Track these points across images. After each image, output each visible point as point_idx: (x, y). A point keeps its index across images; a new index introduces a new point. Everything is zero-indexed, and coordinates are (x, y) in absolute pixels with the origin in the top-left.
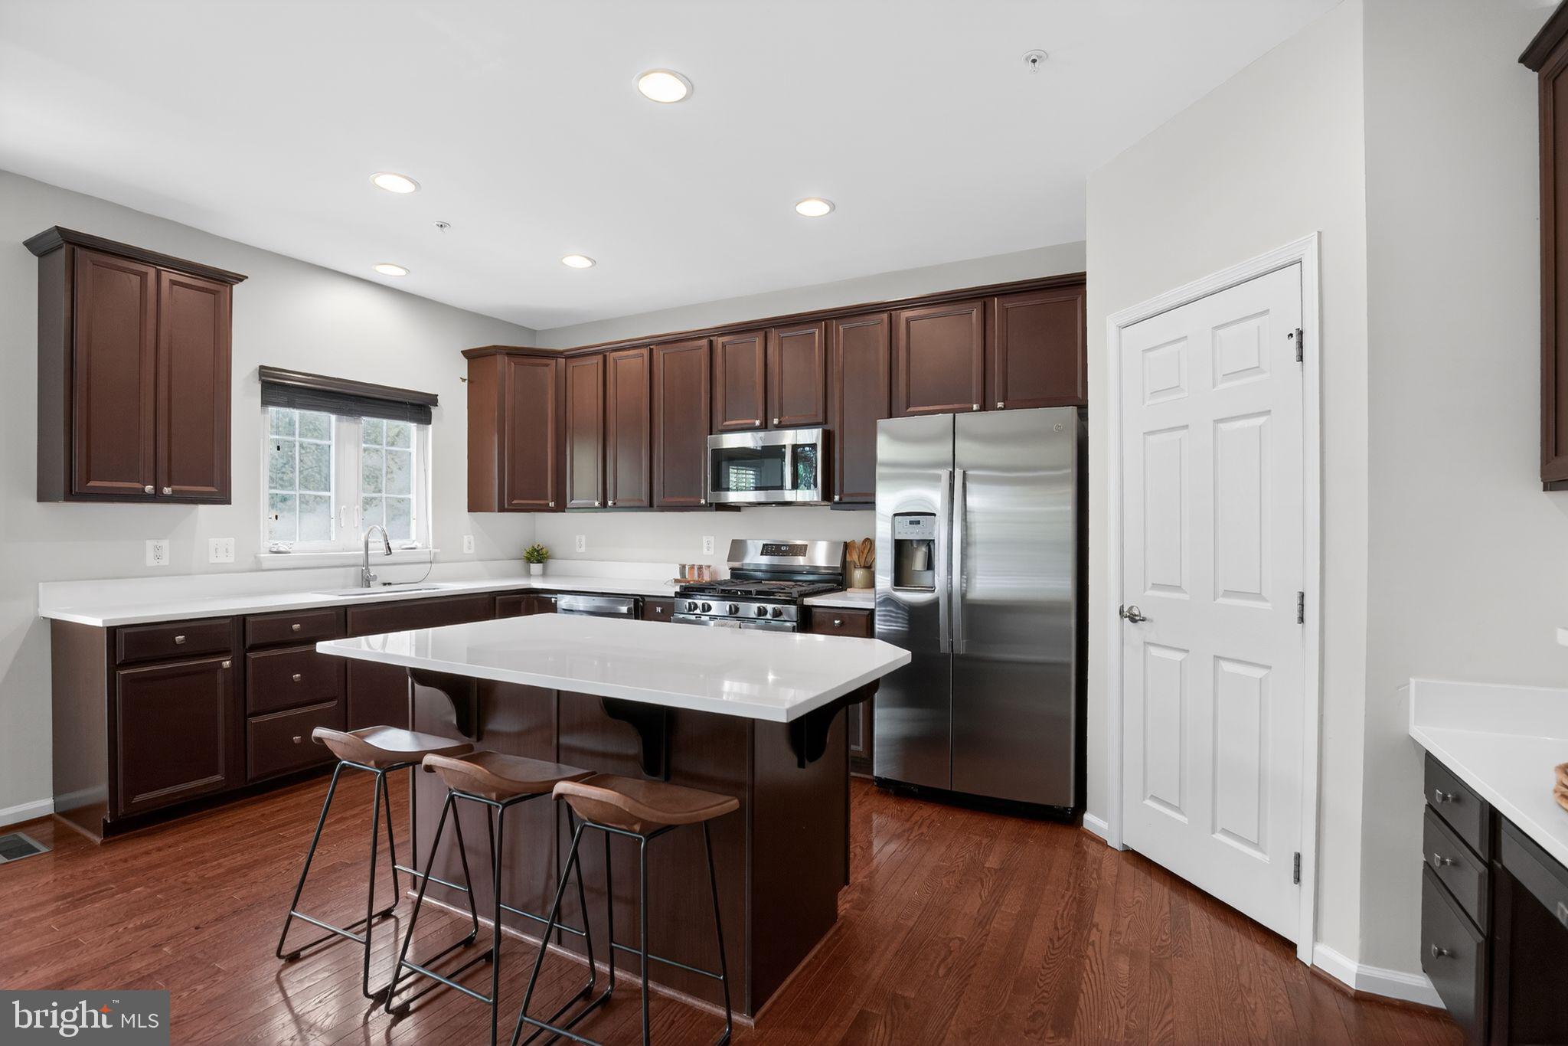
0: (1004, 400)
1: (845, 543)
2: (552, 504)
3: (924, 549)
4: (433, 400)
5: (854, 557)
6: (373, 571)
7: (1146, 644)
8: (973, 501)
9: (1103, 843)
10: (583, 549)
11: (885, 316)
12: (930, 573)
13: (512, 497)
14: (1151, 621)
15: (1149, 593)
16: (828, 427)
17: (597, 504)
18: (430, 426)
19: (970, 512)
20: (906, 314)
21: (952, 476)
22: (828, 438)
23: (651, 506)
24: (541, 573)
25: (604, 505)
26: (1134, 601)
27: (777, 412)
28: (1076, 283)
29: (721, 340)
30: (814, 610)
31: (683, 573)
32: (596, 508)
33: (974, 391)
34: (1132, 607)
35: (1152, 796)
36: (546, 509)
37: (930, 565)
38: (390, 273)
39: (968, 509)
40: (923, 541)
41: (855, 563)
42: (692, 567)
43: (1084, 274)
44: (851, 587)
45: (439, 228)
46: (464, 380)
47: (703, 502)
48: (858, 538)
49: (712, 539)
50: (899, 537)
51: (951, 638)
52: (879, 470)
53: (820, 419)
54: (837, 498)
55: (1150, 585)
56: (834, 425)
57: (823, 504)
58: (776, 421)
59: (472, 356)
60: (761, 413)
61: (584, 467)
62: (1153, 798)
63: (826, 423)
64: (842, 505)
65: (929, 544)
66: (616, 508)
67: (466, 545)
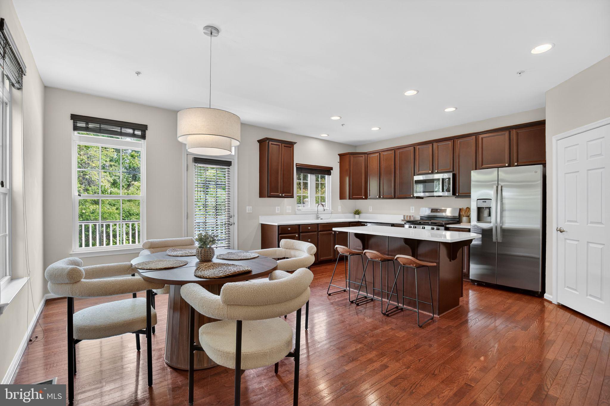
0: (517, 162)
1: (460, 209)
2: (364, 197)
3: (488, 210)
4: (331, 169)
5: (463, 213)
6: (320, 215)
7: (566, 239)
8: (504, 194)
9: (550, 302)
10: (371, 211)
11: (474, 137)
12: (490, 217)
13: (352, 196)
14: (567, 232)
15: (567, 223)
16: (454, 173)
17: (378, 197)
18: (331, 176)
19: (504, 198)
20: (481, 136)
21: (497, 187)
22: (454, 176)
23: (395, 198)
24: (358, 217)
25: (380, 197)
26: (562, 226)
27: (436, 168)
28: (542, 124)
29: (418, 147)
30: (450, 228)
31: (404, 218)
32: (378, 198)
33: (506, 159)
34: (561, 228)
35: (567, 286)
36: (362, 199)
37: (490, 215)
38: (324, 136)
39: (503, 197)
40: (488, 208)
41: (463, 215)
42: (407, 216)
43: (545, 120)
44: (462, 222)
45: (342, 126)
46: (338, 162)
47: (412, 196)
48: (465, 207)
49: (414, 207)
50: (479, 206)
51: (497, 237)
52: (472, 183)
53: (451, 170)
54: (457, 194)
55: (567, 221)
56: (456, 172)
57: (453, 196)
58: (436, 171)
59: (341, 155)
60: (431, 169)
61: (373, 186)
62: (568, 287)
63: (453, 171)
64: (459, 197)
65: (489, 208)
66: (383, 198)
67: (339, 209)
